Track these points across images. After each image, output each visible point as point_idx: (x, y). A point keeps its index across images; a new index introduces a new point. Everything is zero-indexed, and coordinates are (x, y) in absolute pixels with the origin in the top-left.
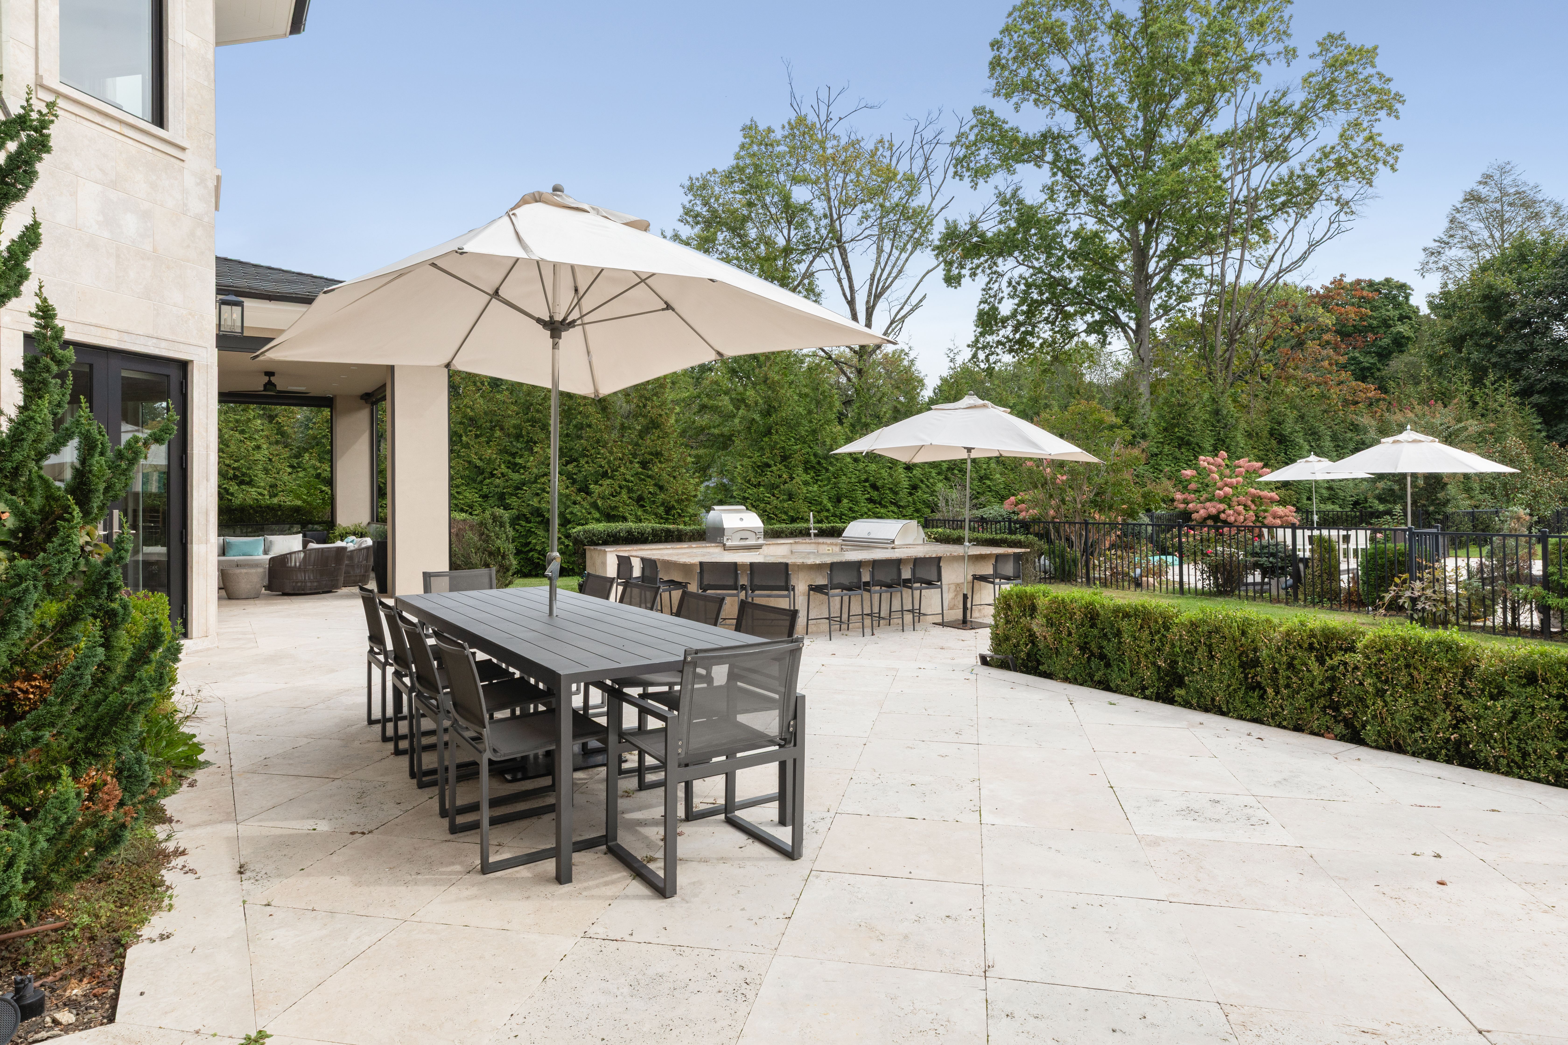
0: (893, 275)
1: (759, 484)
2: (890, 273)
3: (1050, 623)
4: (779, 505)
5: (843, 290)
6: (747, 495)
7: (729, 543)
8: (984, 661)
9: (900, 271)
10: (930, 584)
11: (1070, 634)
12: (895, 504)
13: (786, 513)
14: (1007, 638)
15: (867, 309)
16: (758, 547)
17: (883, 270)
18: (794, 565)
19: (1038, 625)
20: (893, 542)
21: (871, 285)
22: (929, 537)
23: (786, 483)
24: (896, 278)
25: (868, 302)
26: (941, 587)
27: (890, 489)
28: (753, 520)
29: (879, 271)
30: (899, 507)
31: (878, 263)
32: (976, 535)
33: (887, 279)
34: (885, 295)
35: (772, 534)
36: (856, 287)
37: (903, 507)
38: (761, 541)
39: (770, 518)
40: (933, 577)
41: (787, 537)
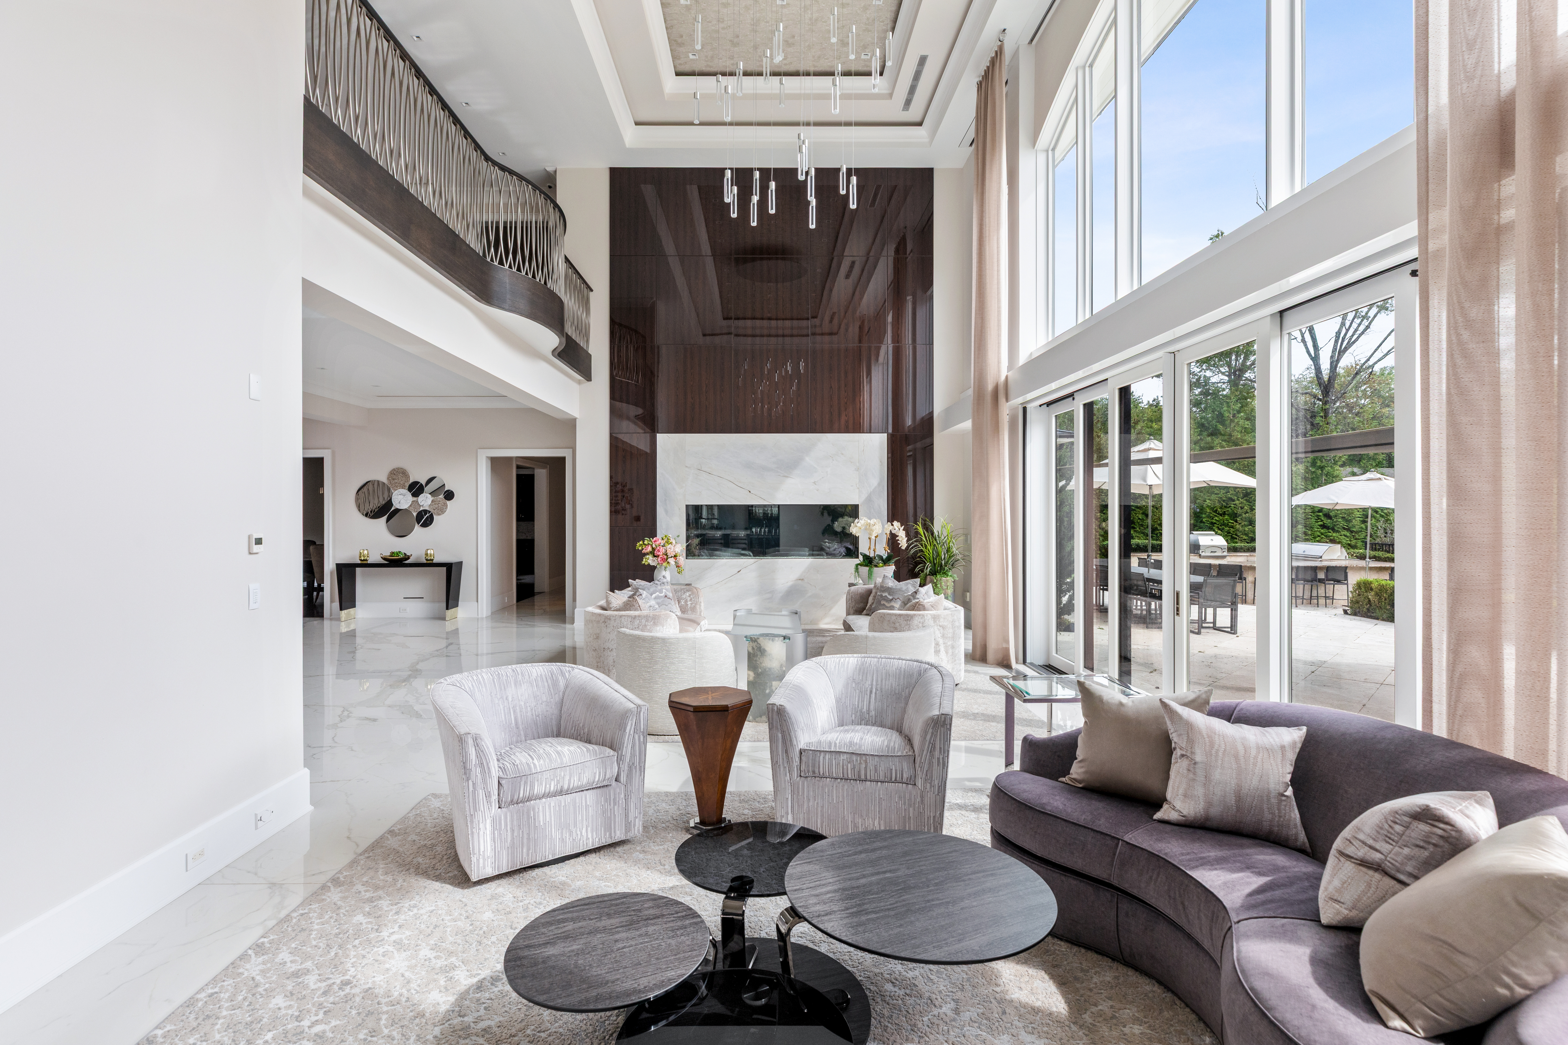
0: (1359, 332)
1: (1224, 514)
2: (1356, 330)
3: (1377, 594)
4: (1241, 529)
5: (1307, 348)
6: (1214, 521)
7: (1203, 554)
8: (1345, 612)
9: (1368, 327)
10: (1338, 582)
11: (1385, 600)
12: (1348, 530)
13: (1246, 535)
14: (1357, 602)
15: (1331, 363)
16: (1224, 557)
17: (1347, 330)
18: (1246, 566)
19: (1371, 595)
20: (1321, 557)
21: (1336, 341)
22: (1352, 555)
23: (1247, 512)
24: (1363, 333)
25: (1332, 357)
26: (1347, 584)
27: (1343, 518)
28: (1220, 541)
29: (1344, 331)
30: (1352, 532)
31: (1343, 324)
32: (1377, 553)
33: (1353, 336)
34: (1350, 350)
35: (1233, 550)
36: (1320, 345)
37: (1357, 532)
38: (1225, 554)
39: (1233, 538)
40: (1342, 578)
41: (1244, 551)
